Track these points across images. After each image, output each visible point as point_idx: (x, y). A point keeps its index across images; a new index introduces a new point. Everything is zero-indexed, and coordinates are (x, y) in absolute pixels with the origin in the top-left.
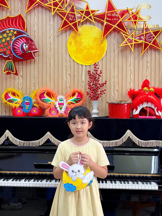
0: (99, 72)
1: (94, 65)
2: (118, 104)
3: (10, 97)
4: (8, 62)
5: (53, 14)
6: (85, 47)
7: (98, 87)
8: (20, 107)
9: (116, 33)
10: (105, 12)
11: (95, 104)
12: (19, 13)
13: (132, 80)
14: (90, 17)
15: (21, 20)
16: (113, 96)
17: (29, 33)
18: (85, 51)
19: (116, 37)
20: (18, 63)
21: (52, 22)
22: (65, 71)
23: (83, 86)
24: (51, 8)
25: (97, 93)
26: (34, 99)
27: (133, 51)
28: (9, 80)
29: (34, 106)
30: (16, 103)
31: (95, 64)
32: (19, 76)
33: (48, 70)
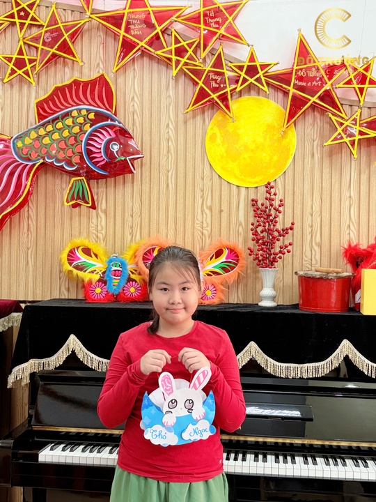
0: (276, 203)
1: (267, 187)
2: (321, 279)
3: (79, 259)
4: (76, 180)
5: (175, 72)
6: (245, 146)
7: (274, 238)
8: (99, 281)
9: (317, 115)
10: (293, 68)
11: (268, 276)
12: (99, 72)
13: (354, 221)
14: (256, 80)
15: (104, 88)
16: (310, 257)
17: (120, 117)
18: (245, 156)
19: (317, 124)
20: (98, 183)
21: (171, 92)
22: (200, 201)
23: (239, 234)
24: (170, 59)
25: (272, 251)
26: (130, 262)
27: (356, 156)
28: (77, 218)
29: (130, 280)
30: (92, 272)
31: (269, 183)
32: (100, 211)
33: (163, 198)
